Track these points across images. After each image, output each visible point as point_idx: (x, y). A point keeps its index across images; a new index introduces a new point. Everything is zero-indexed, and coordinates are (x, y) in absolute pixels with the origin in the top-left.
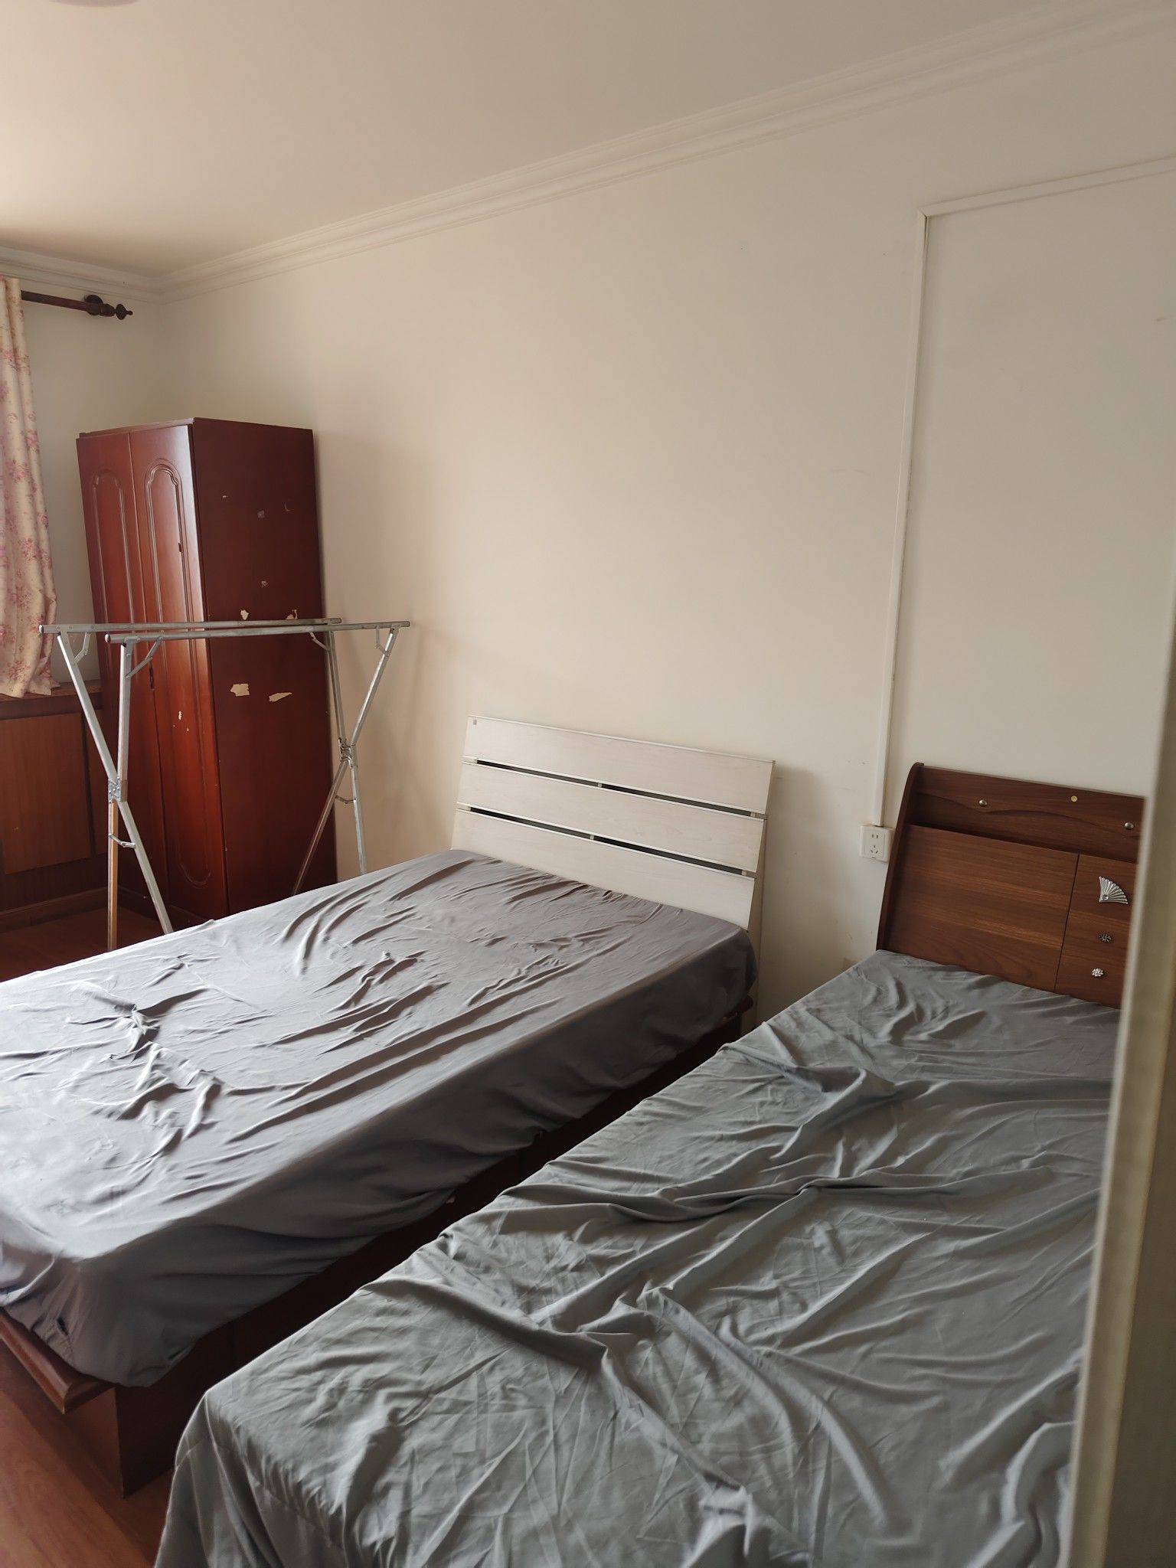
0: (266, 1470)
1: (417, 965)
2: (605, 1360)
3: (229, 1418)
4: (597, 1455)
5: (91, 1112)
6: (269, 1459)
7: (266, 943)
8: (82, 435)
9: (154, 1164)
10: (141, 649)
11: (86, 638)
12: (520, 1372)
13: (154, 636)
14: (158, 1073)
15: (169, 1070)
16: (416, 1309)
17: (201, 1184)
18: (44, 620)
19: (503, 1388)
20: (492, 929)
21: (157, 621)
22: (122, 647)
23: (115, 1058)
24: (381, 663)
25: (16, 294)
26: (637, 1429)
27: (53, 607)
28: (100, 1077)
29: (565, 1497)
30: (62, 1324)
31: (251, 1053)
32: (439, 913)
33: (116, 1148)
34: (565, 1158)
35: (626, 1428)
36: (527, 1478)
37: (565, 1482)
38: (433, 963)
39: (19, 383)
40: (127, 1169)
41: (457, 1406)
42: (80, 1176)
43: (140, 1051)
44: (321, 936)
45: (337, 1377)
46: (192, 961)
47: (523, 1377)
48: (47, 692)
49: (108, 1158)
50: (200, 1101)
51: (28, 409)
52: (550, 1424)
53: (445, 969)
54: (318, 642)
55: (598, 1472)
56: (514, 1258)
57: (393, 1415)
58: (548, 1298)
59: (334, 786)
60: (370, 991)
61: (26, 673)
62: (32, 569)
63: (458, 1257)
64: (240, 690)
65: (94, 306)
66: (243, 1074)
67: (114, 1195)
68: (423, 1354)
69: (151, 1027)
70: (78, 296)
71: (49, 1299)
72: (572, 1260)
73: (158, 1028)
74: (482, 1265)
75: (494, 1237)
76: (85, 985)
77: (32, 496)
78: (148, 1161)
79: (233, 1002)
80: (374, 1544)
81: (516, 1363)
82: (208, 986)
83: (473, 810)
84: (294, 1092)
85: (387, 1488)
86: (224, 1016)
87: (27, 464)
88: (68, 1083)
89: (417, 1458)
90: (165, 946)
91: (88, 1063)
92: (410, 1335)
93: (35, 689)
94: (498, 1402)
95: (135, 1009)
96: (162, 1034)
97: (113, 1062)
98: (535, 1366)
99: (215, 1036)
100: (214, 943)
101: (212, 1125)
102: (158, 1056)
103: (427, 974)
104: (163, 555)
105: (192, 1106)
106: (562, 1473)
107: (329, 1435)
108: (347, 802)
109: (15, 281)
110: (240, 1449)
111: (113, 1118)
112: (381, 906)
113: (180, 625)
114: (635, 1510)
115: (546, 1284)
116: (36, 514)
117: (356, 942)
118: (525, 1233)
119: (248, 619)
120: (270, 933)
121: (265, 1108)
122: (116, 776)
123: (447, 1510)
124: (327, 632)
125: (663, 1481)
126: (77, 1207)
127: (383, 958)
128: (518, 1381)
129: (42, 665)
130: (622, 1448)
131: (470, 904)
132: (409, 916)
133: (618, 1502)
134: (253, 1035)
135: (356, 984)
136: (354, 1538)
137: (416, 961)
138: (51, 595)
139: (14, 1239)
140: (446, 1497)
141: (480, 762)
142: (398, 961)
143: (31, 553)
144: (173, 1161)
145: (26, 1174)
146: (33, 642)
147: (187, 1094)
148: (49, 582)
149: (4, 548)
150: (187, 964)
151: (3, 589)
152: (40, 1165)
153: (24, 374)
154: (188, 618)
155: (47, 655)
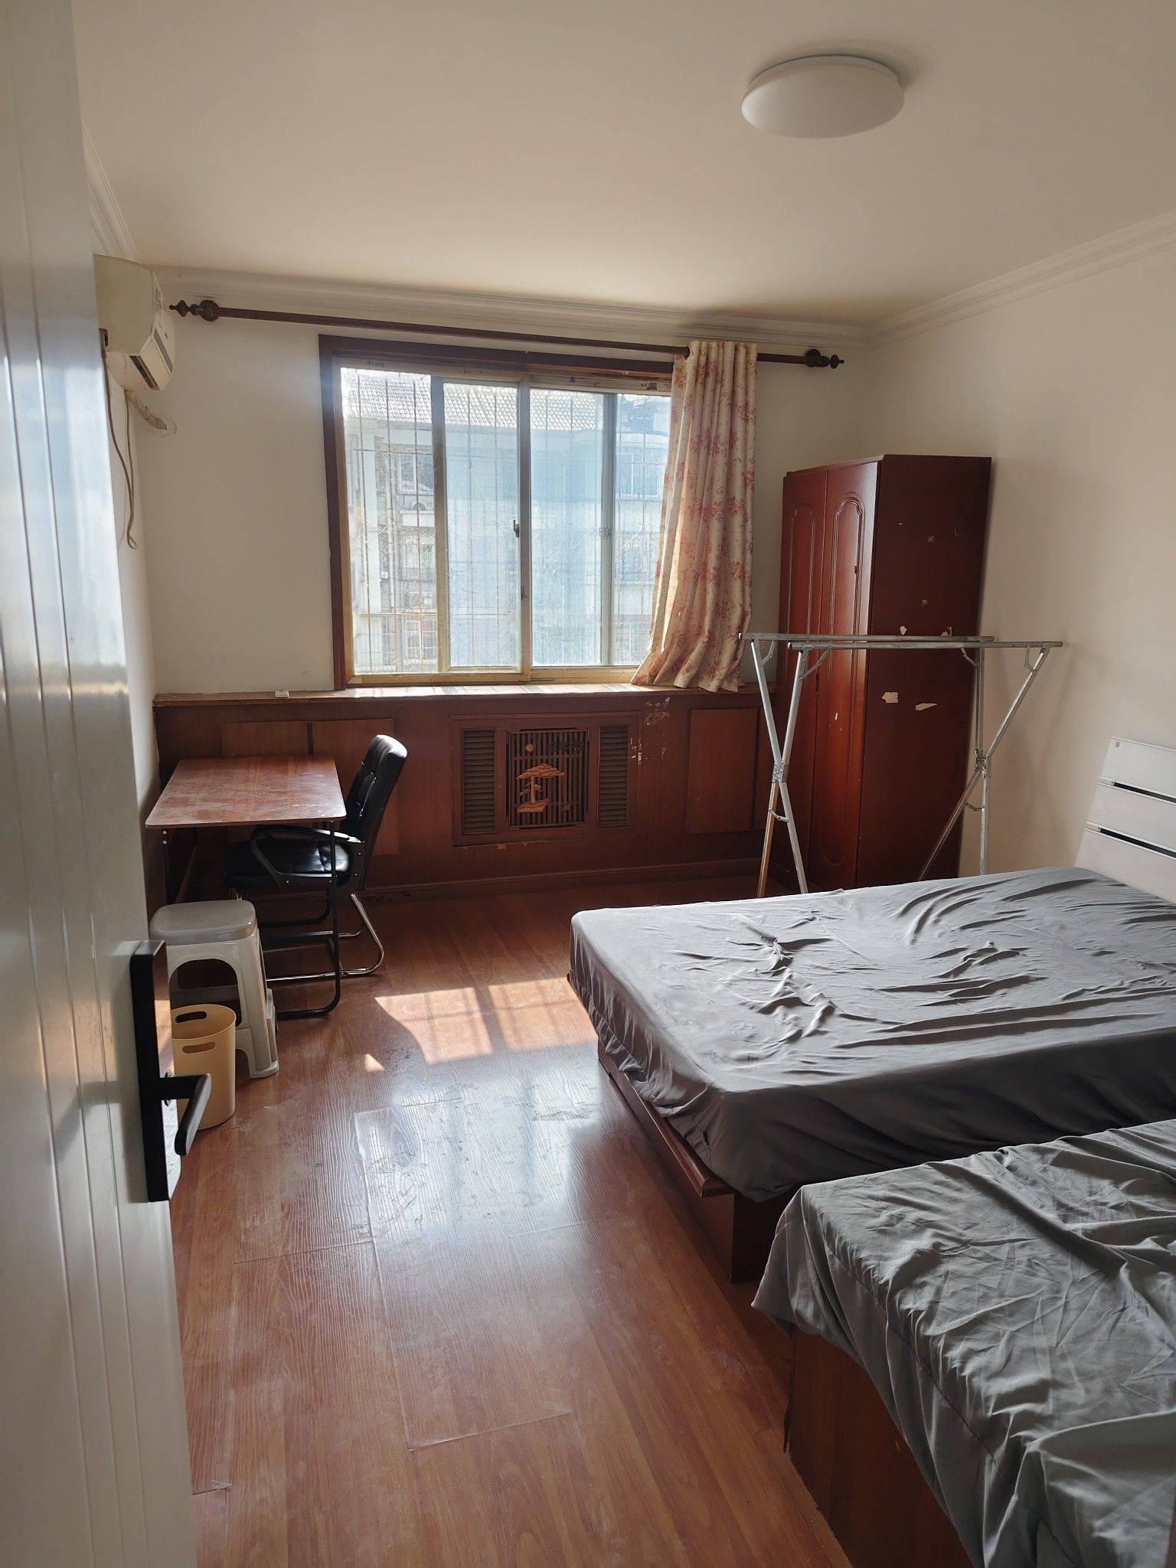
0: (838, 1245)
1: (1018, 958)
2: (1123, 1269)
3: (816, 1206)
4: (1099, 1326)
5: (739, 1003)
6: (841, 1239)
7: (884, 915)
8: (788, 473)
9: (780, 1047)
10: (812, 657)
11: (773, 646)
12: (1046, 1256)
13: (826, 645)
14: (789, 988)
15: (797, 988)
16: (968, 1189)
17: (811, 1068)
18: (740, 629)
19: (1029, 1260)
20: (1101, 942)
21: (828, 633)
22: (800, 653)
23: (759, 972)
24: (1027, 681)
25: (753, 356)
26: (1141, 1324)
27: (748, 618)
28: (747, 982)
29: (1063, 1341)
30: (706, 1135)
31: (861, 992)
32: (1049, 919)
33: (754, 1030)
34: (1127, 1130)
35: (1130, 1321)
36: (1036, 1318)
37: (1066, 1333)
38: (1035, 959)
39: (746, 432)
40: (761, 1045)
41: (986, 1258)
42: (729, 1041)
43: (777, 971)
44: (932, 917)
45: (898, 1210)
46: (823, 917)
47: (1048, 1259)
48: (735, 689)
49: (748, 1035)
50: (818, 1015)
51: (750, 455)
52: (1064, 1294)
53: (1045, 966)
54: (968, 658)
55: (1097, 1336)
56: (1059, 1184)
57: (936, 1246)
58: (1084, 1218)
59: (966, 793)
60: (970, 969)
61: (721, 672)
62: (737, 586)
63: (1009, 1168)
64: (890, 697)
65: (814, 359)
66: (852, 1005)
67: (750, 1059)
68: (967, 1219)
69: (787, 957)
70: (800, 352)
71: (699, 1116)
72: (1113, 1200)
73: (792, 958)
74: (1030, 1179)
75: (1046, 1165)
76: (742, 917)
77: (744, 526)
78: (776, 1044)
79: (851, 953)
80: (909, 1310)
81: (1044, 1249)
82: (834, 938)
83: (1103, 831)
84: (891, 1027)
85: (923, 1285)
86: (843, 962)
87: (743, 501)
88: (725, 981)
89: (950, 1276)
90: (801, 902)
91: (739, 971)
92: (959, 1204)
93: (726, 686)
94: (1023, 1267)
95: (776, 942)
96: (794, 964)
97: (757, 974)
98: (1060, 1256)
99: (835, 974)
100: (841, 906)
101: (825, 1033)
102: (790, 977)
103: (1027, 966)
104: (841, 574)
105: (812, 1016)
106: (1065, 1326)
107: (887, 1241)
108: (975, 810)
109: (754, 346)
110: (821, 1228)
111: (754, 1010)
112: (993, 903)
113: (847, 637)
114: (1123, 1370)
115: (1085, 1209)
116: (745, 541)
117: (964, 928)
118: (1074, 1171)
119: (905, 635)
120: (889, 908)
121: (867, 1032)
122: (780, 761)
123: (968, 1312)
124: (978, 649)
125: (1154, 1362)
126: (725, 1060)
127: (987, 945)
128: (1044, 1261)
129: (734, 666)
130: (1123, 1331)
131: (1085, 917)
132: (1019, 917)
133: (1109, 1358)
134: (864, 980)
135: (958, 960)
136: (895, 1302)
137: (1018, 954)
138: (748, 609)
139: (681, 1069)
140: (967, 1306)
141: (1117, 785)
142: (1000, 950)
143: (737, 574)
144: (794, 1048)
145: (693, 1030)
146: (729, 647)
147: (809, 1007)
148: (748, 598)
149: (718, 570)
150: (818, 918)
151: (713, 603)
152: (702, 1028)
153: (751, 425)
154: (854, 632)
155: (739, 657)
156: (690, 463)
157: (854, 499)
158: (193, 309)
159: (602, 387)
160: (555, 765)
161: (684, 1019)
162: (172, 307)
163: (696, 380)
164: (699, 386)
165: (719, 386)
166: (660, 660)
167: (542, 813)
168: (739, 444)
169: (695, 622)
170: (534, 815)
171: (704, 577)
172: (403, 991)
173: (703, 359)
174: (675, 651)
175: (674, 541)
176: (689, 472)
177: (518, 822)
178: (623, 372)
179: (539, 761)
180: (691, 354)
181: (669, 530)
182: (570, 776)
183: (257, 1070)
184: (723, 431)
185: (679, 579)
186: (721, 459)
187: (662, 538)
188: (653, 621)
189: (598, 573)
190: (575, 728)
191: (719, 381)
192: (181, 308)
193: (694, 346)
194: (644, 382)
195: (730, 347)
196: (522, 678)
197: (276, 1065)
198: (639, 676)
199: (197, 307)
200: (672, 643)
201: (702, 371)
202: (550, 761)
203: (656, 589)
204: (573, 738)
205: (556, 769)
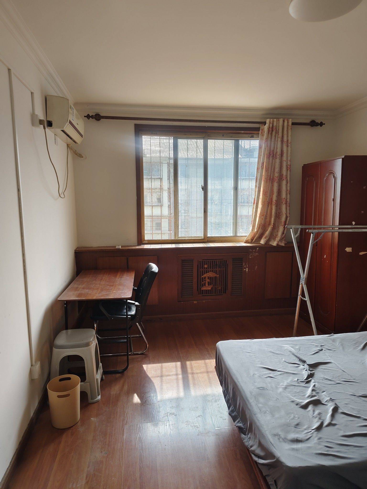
5: (290, 400)
7: (354, 349)
8: (304, 165)
9: (313, 433)
14: (314, 393)
15: (318, 393)
17: (332, 452)
18: (285, 223)
22: (312, 234)
23: (299, 381)
25: (290, 123)
27: (288, 219)
28: (294, 387)
30: (275, 482)
31: (349, 397)
33: (299, 420)
39: (287, 151)
40: (303, 431)
42: (287, 427)
43: (308, 381)
46: (326, 349)
48: (283, 245)
49: (296, 423)
50: (330, 412)
51: (289, 159)
61: (278, 239)
62: (284, 207)
64: (349, 250)
65: (313, 124)
66: (346, 405)
67: (297, 441)
69: (311, 372)
70: (308, 121)
73: (314, 373)
76: (287, 347)
77: (287, 185)
78: (310, 431)
79: (342, 371)
82: (332, 361)
86: (338, 376)
87: (287, 175)
88: (283, 386)
90: (316, 340)
91: (289, 380)
95: (306, 363)
96: (316, 376)
97: (298, 382)
99: (335, 384)
100: (333, 343)
101: (335, 425)
102: (314, 386)
104: (326, 202)
105: (327, 413)
109: (290, 120)
111: (298, 406)
113: (329, 227)
116: (287, 190)
119: (355, 225)
120: (355, 345)
121: (357, 426)
122: (303, 276)
126: (285, 440)
134: (350, 389)
138: (288, 215)
143: (284, 203)
144: (320, 435)
145: (268, 417)
146: (281, 229)
147: (325, 406)
148: (288, 211)
149: (276, 201)
150: (324, 349)
151: (275, 213)
152: (273, 416)
153: (289, 148)
154: (333, 224)
155: (285, 233)
156: (266, 163)
157: (332, 173)
158: (92, 117)
159: (233, 137)
160: (215, 272)
161: (264, 409)
162: (85, 116)
163: (269, 133)
164: (270, 135)
165: (277, 135)
166: (255, 234)
167: (210, 290)
168: (285, 155)
169: (268, 219)
170: (207, 291)
171: (271, 204)
172: (154, 362)
173: (271, 125)
174: (260, 231)
175: (260, 191)
176: (266, 165)
177: (201, 293)
178: (241, 132)
179: (209, 271)
180: (267, 123)
181: (258, 187)
182: (221, 276)
183: (92, 399)
184: (279, 151)
185: (262, 204)
186: (278, 161)
187: (256, 190)
188: (252, 220)
189: (232, 203)
190: (223, 259)
191: (277, 132)
192: (88, 117)
193: (268, 121)
194: (249, 135)
195: (281, 120)
196: (204, 241)
197: (99, 397)
198: (247, 240)
199: (94, 116)
200: (259, 228)
201: (270, 129)
202: (213, 271)
203: (253, 208)
204: (222, 263)
205: (215, 274)
